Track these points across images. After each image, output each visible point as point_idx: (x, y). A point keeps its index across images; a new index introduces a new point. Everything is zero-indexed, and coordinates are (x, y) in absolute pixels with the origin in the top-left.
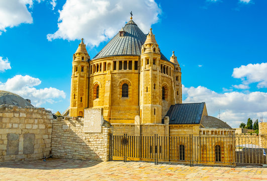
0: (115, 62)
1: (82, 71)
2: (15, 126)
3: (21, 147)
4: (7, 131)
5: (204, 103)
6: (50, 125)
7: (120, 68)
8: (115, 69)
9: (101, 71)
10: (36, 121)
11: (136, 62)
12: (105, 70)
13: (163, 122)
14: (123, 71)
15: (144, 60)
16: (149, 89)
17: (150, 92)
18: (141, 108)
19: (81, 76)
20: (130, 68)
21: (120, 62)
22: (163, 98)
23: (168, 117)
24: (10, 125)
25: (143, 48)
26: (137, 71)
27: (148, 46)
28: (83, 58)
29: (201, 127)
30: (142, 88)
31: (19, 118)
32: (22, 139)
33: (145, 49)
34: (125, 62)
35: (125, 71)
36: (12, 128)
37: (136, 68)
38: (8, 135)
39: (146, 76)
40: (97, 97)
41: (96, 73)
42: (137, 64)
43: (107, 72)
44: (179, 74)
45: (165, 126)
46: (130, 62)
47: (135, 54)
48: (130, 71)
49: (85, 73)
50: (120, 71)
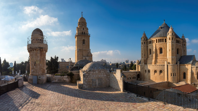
2: (94, 76)
3: (97, 83)
4: (92, 78)
5: (194, 55)
6: (108, 75)
9: (151, 43)
10: (102, 74)
12: (153, 43)
13: (177, 63)
14: (160, 43)
15: (168, 38)
16: (171, 50)
17: (171, 51)
18: (168, 58)
19: (144, 46)
21: (159, 40)
22: (178, 53)
23: (179, 61)
24: (92, 76)
25: (168, 34)
26: (166, 43)
27: (170, 33)
28: (145, 39)
29: (192, 65)
30: (168, 50)
31: (96, 73)
32: (97, 80)
34: (161, 39)
35: (161, 43)
36: (93, 77)
38: (92, 79)
39: (169, 45)
40: (151, 54)
41: (150, 45)
42: (166, 40)
44: (185, 43)
45: (177, 65)
46: (163, 39)
47: (165, 36)
48: (163, 43)
49: (145, 45)
50: (159, 43)
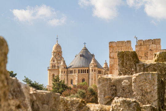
0: (79, 70)
1: (64, 73)
7: (81, 73)
8: (79, 73)
9: (73, 73)
11: (88, 70)
12: (75, 73)
15: (91, 70)
20: (85, 73)
25: (90, 65)
26: (88, 74)
33: (91, 65)
37: (88, 73)
42: (88, 71)
43: (76, 74)
